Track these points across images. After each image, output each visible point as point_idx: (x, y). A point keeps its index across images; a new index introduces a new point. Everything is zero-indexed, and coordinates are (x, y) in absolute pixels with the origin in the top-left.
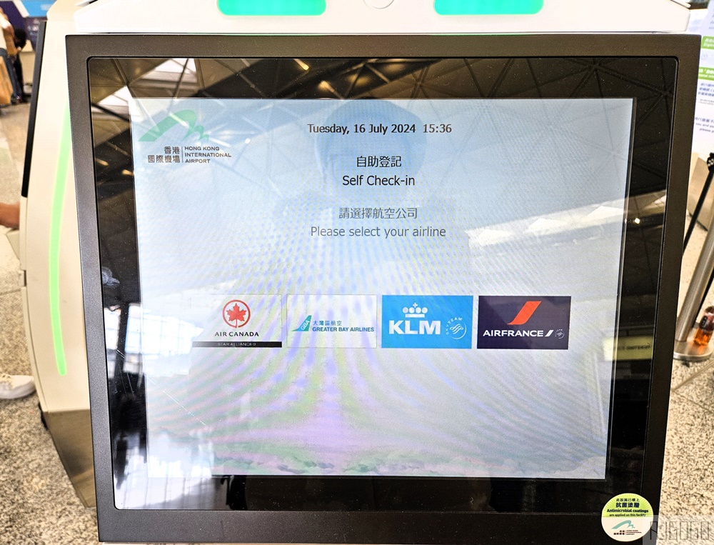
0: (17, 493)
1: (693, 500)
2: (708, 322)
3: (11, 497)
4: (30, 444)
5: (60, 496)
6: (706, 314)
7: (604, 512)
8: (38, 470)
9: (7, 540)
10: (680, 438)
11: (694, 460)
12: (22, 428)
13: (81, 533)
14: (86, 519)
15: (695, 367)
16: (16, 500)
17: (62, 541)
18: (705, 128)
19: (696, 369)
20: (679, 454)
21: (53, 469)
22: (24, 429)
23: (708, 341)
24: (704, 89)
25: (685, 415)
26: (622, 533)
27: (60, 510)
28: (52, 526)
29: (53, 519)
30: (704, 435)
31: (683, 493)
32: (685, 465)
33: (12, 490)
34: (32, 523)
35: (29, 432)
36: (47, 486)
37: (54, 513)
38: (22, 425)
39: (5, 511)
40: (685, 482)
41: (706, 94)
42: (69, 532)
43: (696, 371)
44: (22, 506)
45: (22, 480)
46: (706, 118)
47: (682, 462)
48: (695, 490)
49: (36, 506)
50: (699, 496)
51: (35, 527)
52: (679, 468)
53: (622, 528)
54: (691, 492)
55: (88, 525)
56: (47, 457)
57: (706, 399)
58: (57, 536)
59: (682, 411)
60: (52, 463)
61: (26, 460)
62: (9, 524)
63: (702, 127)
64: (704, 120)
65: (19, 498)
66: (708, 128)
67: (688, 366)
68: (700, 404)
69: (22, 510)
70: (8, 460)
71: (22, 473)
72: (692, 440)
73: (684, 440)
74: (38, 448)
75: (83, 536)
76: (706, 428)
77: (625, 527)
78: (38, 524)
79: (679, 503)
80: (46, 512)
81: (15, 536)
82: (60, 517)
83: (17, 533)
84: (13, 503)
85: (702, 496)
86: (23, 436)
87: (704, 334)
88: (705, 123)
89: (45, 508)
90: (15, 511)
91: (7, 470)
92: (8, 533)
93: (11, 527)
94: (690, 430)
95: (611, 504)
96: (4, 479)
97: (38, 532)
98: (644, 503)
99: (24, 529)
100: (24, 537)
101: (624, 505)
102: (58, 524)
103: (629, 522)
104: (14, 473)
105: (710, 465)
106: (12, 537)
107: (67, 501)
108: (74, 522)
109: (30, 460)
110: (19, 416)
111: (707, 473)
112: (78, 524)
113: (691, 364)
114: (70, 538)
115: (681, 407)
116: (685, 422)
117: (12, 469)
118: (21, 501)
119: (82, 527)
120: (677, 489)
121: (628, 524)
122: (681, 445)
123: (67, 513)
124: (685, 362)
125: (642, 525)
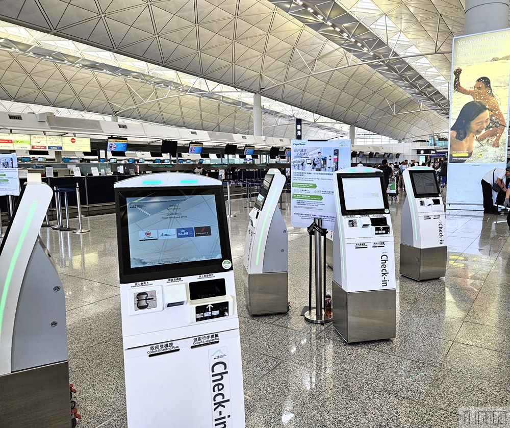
7: (222, 264)
15: (326, 325)
41: (299, 204)
63: (301, 217)
64: (301, 214)
66: (304, 217)
77: (226, 267)
95: (223, 262)
98: (229, 261)
101: (226, 262)
124: (322, 324)
125: (230, 265)
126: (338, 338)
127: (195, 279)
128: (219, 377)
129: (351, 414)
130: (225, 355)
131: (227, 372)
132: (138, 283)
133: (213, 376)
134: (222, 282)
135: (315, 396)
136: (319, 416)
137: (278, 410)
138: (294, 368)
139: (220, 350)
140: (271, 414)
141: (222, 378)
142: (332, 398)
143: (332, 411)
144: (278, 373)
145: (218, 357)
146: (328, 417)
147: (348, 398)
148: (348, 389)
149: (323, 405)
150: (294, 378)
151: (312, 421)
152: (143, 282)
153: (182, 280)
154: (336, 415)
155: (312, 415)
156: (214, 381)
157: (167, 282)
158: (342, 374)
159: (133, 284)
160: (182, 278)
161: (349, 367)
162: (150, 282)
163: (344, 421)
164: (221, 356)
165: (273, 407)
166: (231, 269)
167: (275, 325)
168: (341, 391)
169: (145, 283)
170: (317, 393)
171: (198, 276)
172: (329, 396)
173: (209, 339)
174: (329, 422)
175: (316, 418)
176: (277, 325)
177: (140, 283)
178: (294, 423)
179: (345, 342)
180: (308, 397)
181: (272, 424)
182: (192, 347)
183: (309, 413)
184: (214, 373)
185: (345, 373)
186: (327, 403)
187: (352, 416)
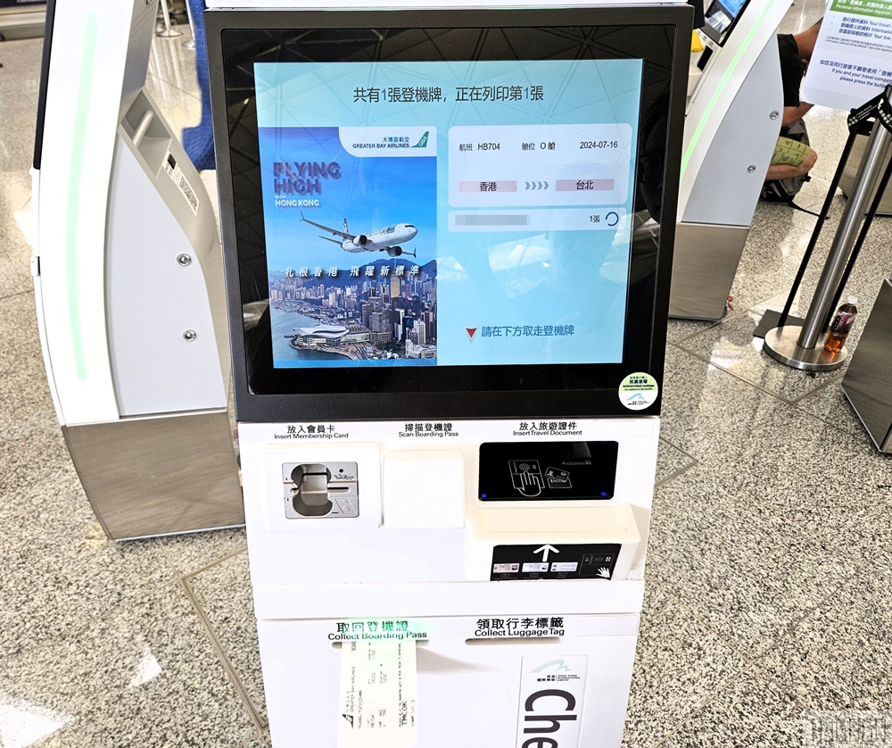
0: (23, 530)
1: (799, 515)
2: (841, 323)
3: (18, 534)
4: (28, 478)
5: (75, 531)
6: (840, 314)
7: (621, 387)
8: (45, 506)
9: (22, 576)
10: (793, 454)
11: (806, 476)
12: (15, 462)
13: (108, 566)
14: (111, 553)
15: (821, 378)
16: (23, 537)
17: (86, 574)
18: (847, 76)
19: (823, 380)
20: (790, 470)
21: (62, 503)
22: (18, 463)
23: (840, 347)
24: (847, 26)
25: (802, 430)
26: (634, 403)
27: (78, 544)
28: (72, 561)
29: (73, 554)
30: (822, 450)
31: (789, 509)
32: (794, 482)
33: (17, 527)
34: (47, 559)
35: (25, 466)
36: (59, 521)
37: (72, 547)
38: (15, 459)
39: (12, 548)
40: (792, 499)
41: (849, 32)
42: (93, 566)
43: (822, 382)
44: (32, 542)
45: (26, 517)
46: (848, 64)
47: (791, 479)
48: (802, 506)
49: (49, 542)
50: (806, 512)
51: (52, 563)
52: (787, 484)
53: (634, 400)
54: (798, 508)
55: (114, 559)
56: (53, 492)
57: (830, 413)
58: (80, 570)
59: (799, 425)
60: (60, 498)
61: (27, 496)
62: (20, 560)
63: (842, 75)
64: (845, 66)
65: (27, 535)
66: (849, 77)
67: (813, 376)
68: (822, 418)
69: (33, 547)
70: (5, 497)
71: (25, 509)
72: (806, 456)
73: (797, 456)
74: (39, 483)
75: (110, 568)
76: (825, 443)
77: (636, 399)
78: (55, 560)
79: (782, 519)
80: (63, 547)
81: (31, 572)
82: (80, 551)
83: (32, 569)
84: (21, 540)
85: (810, 512)
86: (18, 471)
87: (836, 338)
88: (847, 70)
89: (60, 543)
90: (25, 548)
91: (7, 507)
92: (21, 569)
93: (24, 563)
94: (806, 446)
95: (626, 381)
96: (5, 516)
97: (57, 567)
98: (651, 380)
99: (40, 565)
100: (41, 572)
101: (636, 382)
102: (79, 558)
103: (640, 394)
104: (15, 510)
105: (823, 481)
106: (27, 573)
107: (85, 536)
108: (97, 555)
109: (32, 495)
110: (9, 449)
111: (819, 489)
112: (101, 558)
113: (817, 374)
114: (96, 571)
115: (799, 421)
116: (801, 437)
117: (12, 505)
118: (30, 538)
119: (108, 560)
120: (783, 505)
121: (638, 397)
122: (793, 462)
123: (87, 547)
124: (810, 373)
125: (650, 397)
126: (851, 426)
127: (505, 431)
128: (549, 724)
129: (869, 682)
130: (575, 677)
131: (574, 718)
132: (297, 425)
133: (528, 719)
134: (606, 453)
135: (772, 594)
136: (779, 658)
137: (670, 607)
138: (721, 489)
139: (561, 662)
140: (652, 611)
141: (556, 727)
142: (817, 612)
143: (815, 654)
144: (681, 495)
145: (550, 678)
146: (803, 671)
147: (865, 626)
148: (868, 597)
149: (791, 629)
150: (720, 522)
151: (758, 671)
152: (316, 425)
153: (454, 430)
154: (827, 674)
155: (760, 649)
156: (527, 731)
157: (401, 435)
158: (853, 543)
159: (282, 428)
160: (457, 425)
161: (875, 526)
162: (341, 427)
163: (847, 700)
164: (563, 678)
165: (658, 591)
166: (654, 410)
167: (684, 350)
168: (846, 597)
169: (321, 429)
170: (779, 584)
171: (515, 424)
172: (809, 604)
173: (530, 628)
174: (802, 689)
175: (769, 662)
176: (691, 353)
177: (305, 425)
178: (709, 660)
179: (872, 444)
180: (754, 590)
181: (651, 643)
182: (469, 641)
183: (751, 641)
184: (530, 714)
185: (863, 543)
186: (805, 625)
187: (874, 690)
